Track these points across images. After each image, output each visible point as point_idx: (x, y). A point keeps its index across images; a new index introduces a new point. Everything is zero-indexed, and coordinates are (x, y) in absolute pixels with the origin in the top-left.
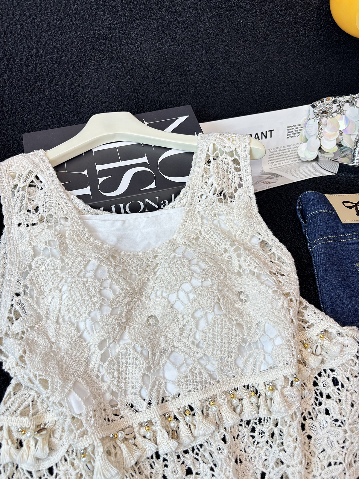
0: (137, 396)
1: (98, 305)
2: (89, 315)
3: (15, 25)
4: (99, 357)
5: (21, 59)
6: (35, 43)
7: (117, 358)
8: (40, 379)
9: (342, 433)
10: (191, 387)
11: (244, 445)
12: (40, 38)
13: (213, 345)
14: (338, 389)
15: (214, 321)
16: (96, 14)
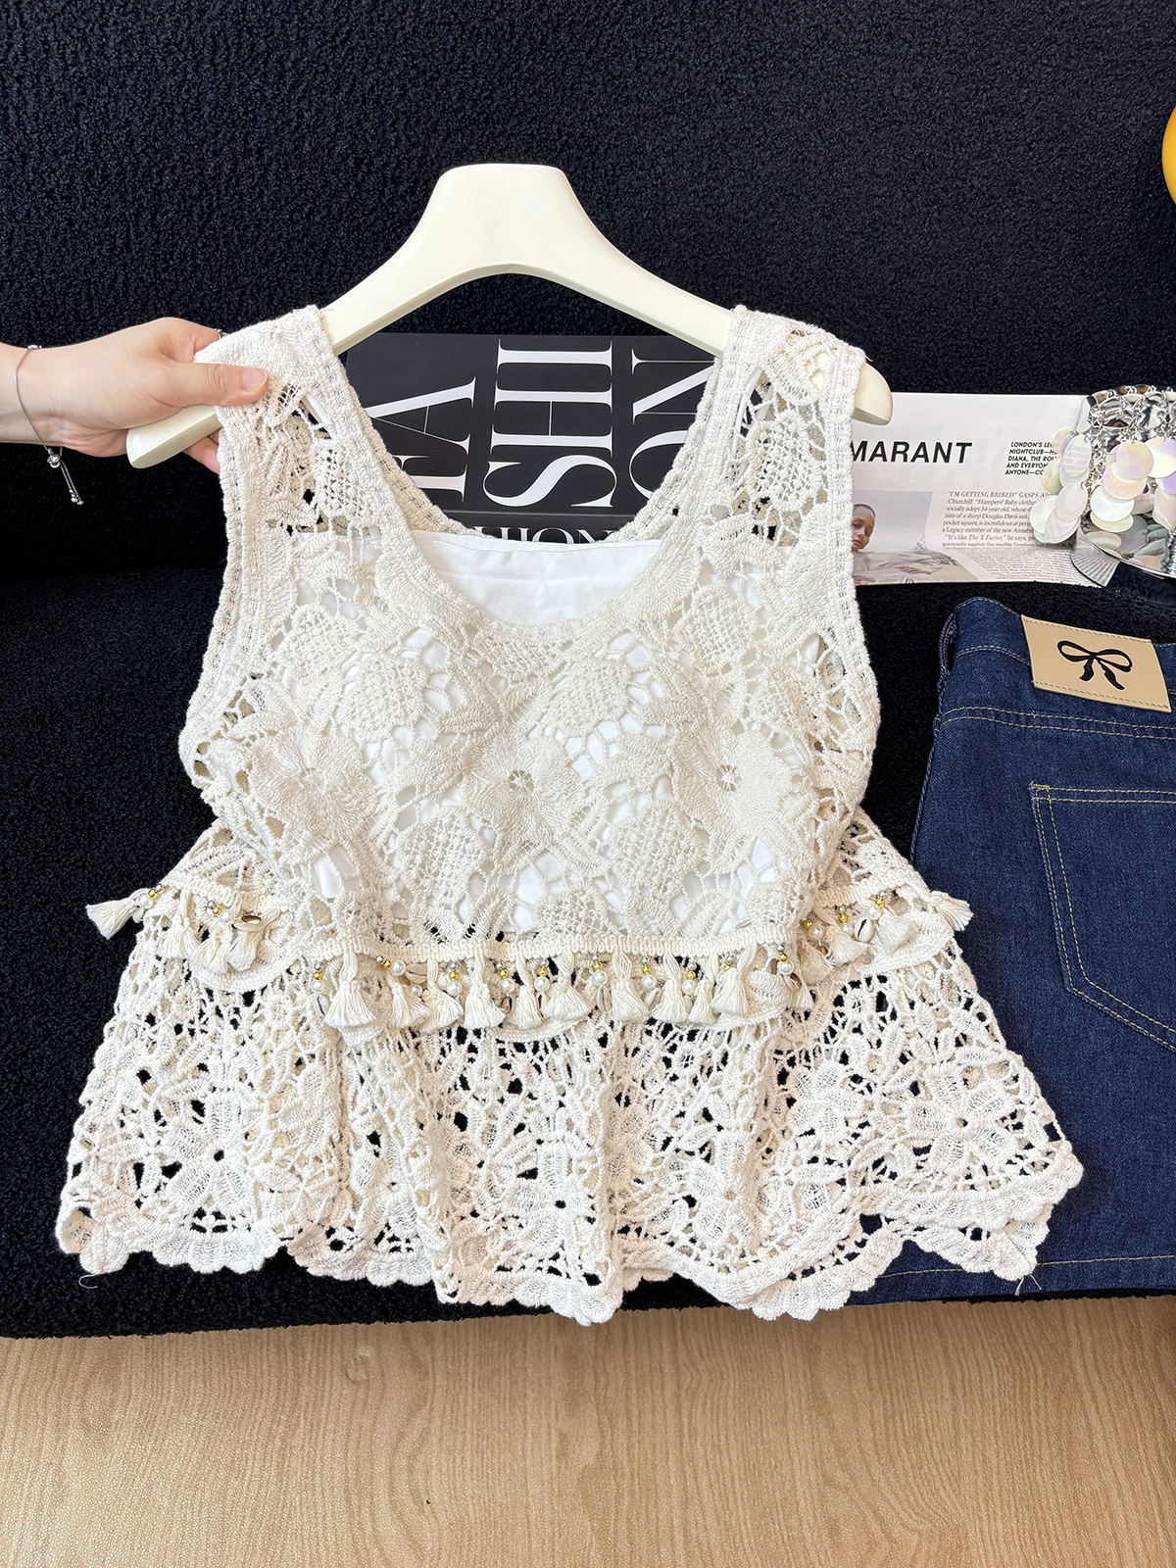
0: (451, 913)
1: (414, 716)
2: (392, 732)
3: (389, 86)
4: (394, 818)
5: (386, 165)
6: (423, 133)
7: (430, 829)
8: (269, 819)
9: (860, 1106)
10: (563, 924)
11: (644, 1071)
12: (437, 123)
13: (634, 857)
14: (883, 1019)
15: (649, 812)
16: (572, 88)
